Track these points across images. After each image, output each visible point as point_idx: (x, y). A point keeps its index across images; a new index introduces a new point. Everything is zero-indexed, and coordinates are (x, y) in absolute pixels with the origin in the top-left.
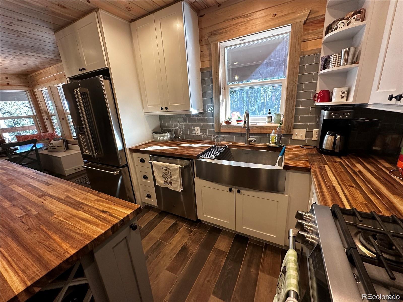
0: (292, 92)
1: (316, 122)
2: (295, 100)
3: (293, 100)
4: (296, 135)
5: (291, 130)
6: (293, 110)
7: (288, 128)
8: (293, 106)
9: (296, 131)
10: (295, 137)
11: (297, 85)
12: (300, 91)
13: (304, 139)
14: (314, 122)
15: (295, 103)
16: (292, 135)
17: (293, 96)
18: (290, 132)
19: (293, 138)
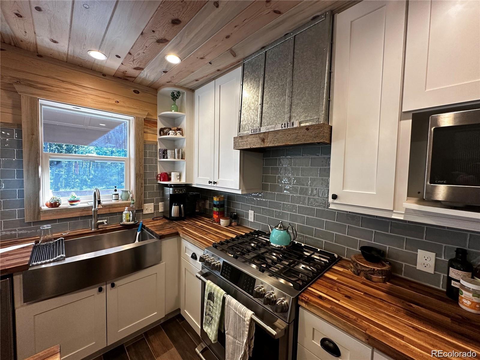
0: (140, 171)
1: (160, 197)
2: (143, 178)
3: (141, 178)
4: (147, 210)
5: (142, 205)
6: (142, 187)
7: (139, 204)
8: (142, 184)
9: (146, 205)
10: (145, 212)
11: (143, 166)
12: (146, 171)
13: (153, 212)
14: (159, 197)
15: (143, 181)
16: (143, 210)
17: (141, 175)
18: (141, 207)
19: (144, 213)
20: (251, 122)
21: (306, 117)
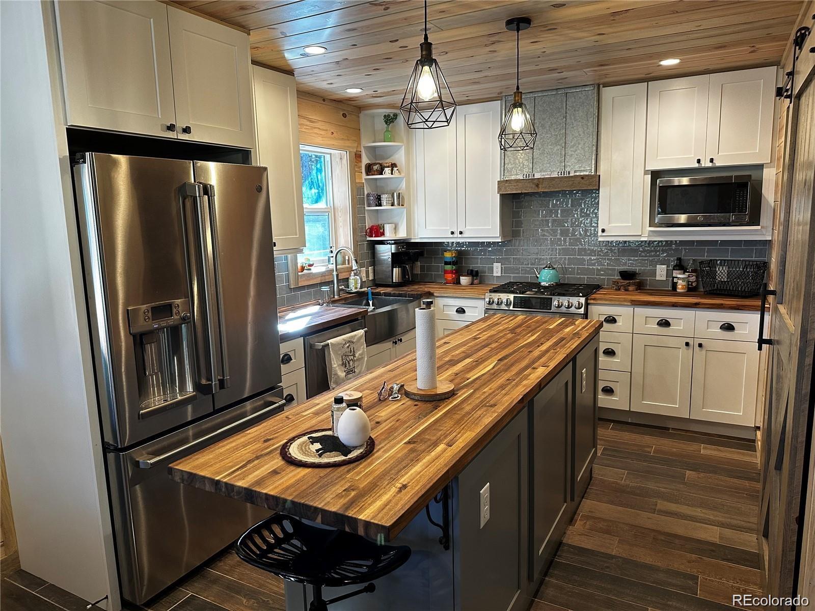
1: (369, 259)
13: (366, 280)
20: (519, 166)
21: (580, 167)
